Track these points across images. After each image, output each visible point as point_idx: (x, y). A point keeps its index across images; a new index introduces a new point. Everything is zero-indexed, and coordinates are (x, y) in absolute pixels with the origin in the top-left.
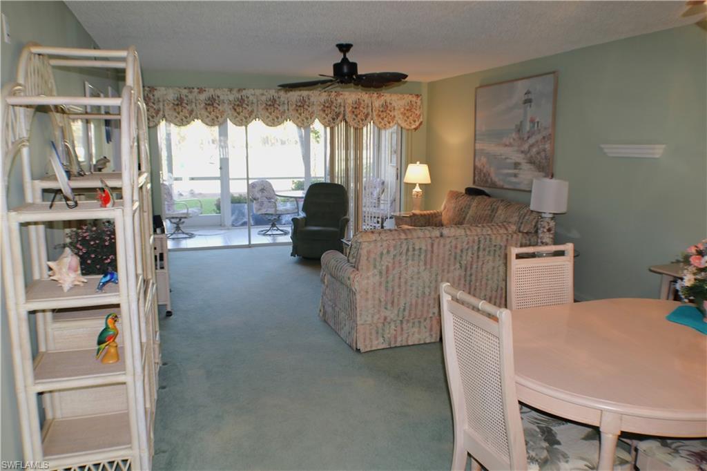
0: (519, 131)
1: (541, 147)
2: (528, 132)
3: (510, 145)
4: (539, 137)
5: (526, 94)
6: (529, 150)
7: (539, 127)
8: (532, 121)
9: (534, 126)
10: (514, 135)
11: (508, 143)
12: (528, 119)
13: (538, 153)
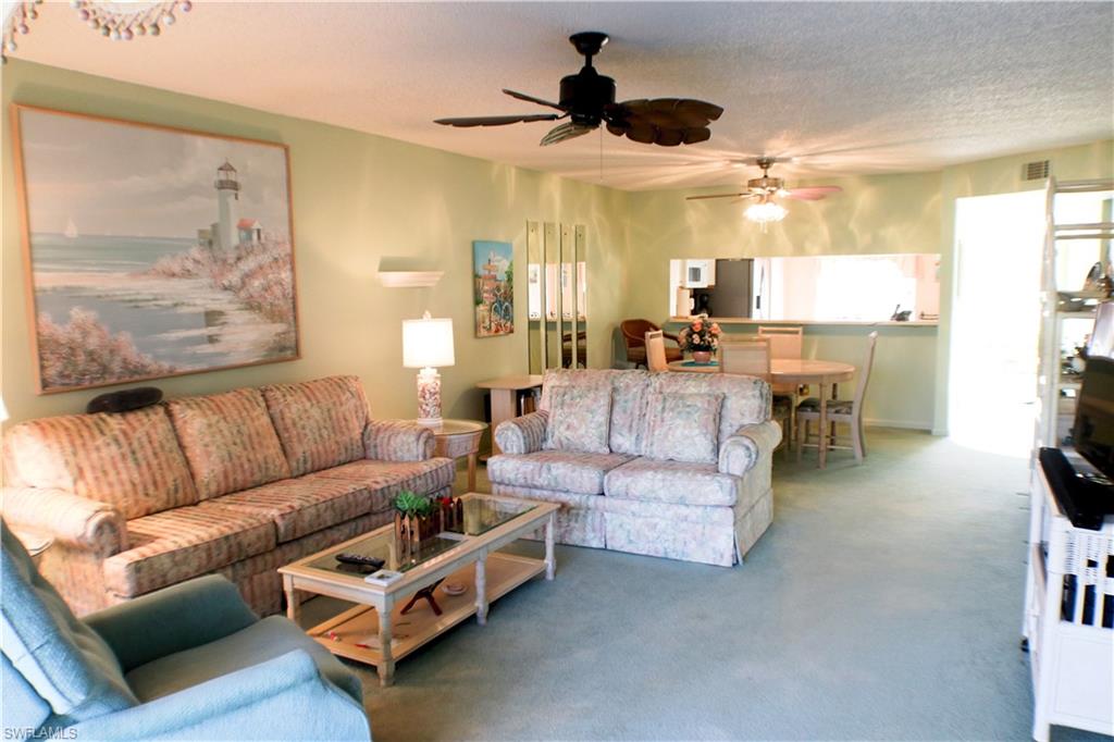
0: (211, 243)
1: (270, 276)
2: (237, 248)
3: (187, 274)
4: (265, 259)
5: (221, 169)
6: (244, 283)
7: (263, 240)
8: (244, 227)
9: (250, 238)
10: (195, 252)
11: (176, 268)
12: (234, 222)
13: (266, 289)
